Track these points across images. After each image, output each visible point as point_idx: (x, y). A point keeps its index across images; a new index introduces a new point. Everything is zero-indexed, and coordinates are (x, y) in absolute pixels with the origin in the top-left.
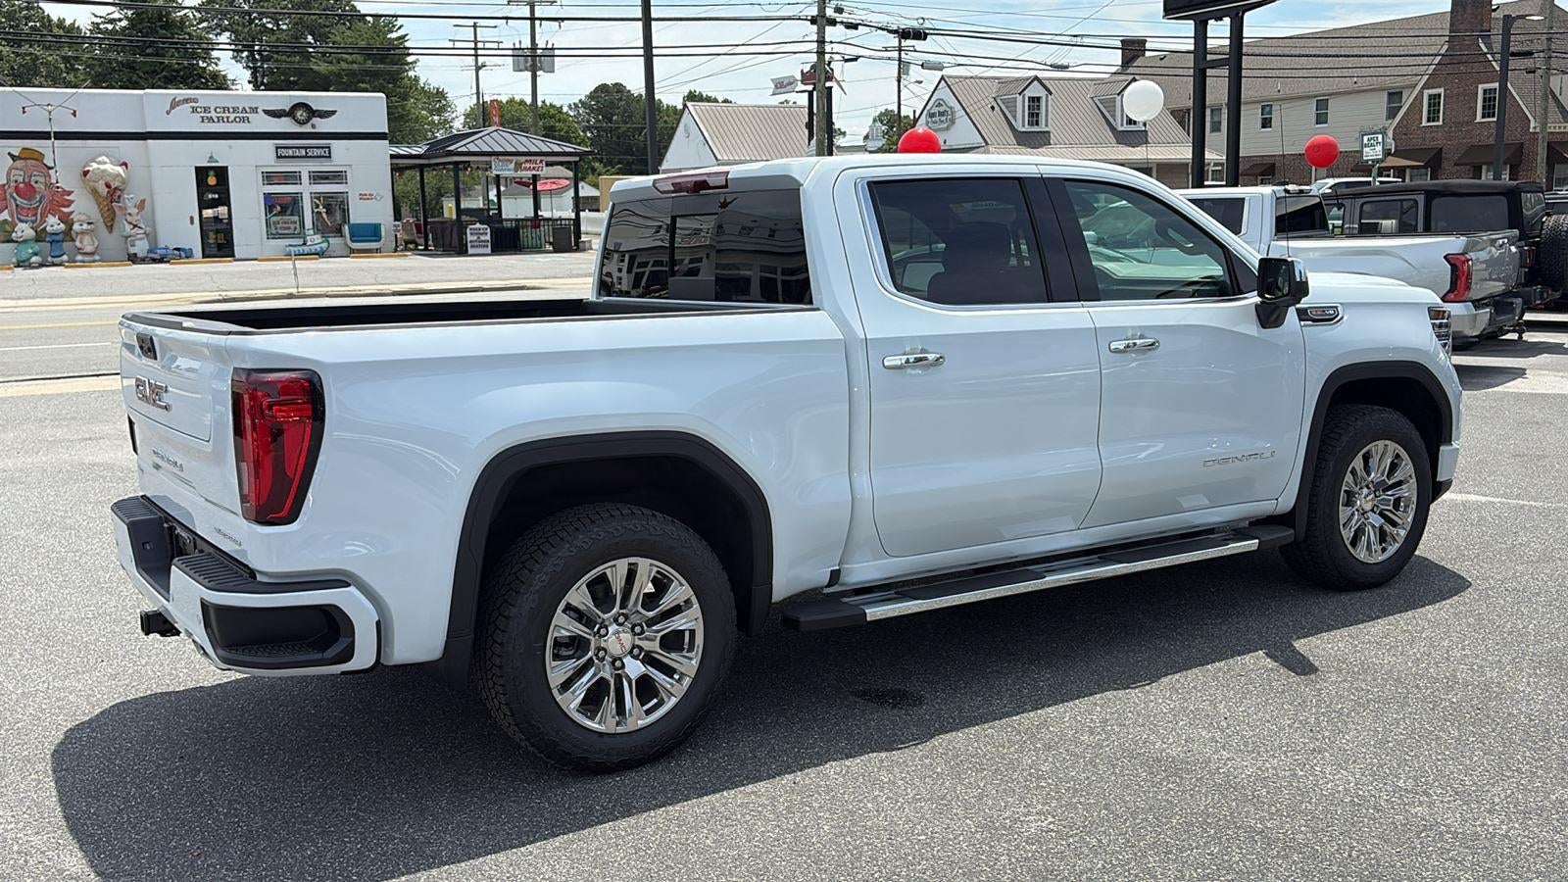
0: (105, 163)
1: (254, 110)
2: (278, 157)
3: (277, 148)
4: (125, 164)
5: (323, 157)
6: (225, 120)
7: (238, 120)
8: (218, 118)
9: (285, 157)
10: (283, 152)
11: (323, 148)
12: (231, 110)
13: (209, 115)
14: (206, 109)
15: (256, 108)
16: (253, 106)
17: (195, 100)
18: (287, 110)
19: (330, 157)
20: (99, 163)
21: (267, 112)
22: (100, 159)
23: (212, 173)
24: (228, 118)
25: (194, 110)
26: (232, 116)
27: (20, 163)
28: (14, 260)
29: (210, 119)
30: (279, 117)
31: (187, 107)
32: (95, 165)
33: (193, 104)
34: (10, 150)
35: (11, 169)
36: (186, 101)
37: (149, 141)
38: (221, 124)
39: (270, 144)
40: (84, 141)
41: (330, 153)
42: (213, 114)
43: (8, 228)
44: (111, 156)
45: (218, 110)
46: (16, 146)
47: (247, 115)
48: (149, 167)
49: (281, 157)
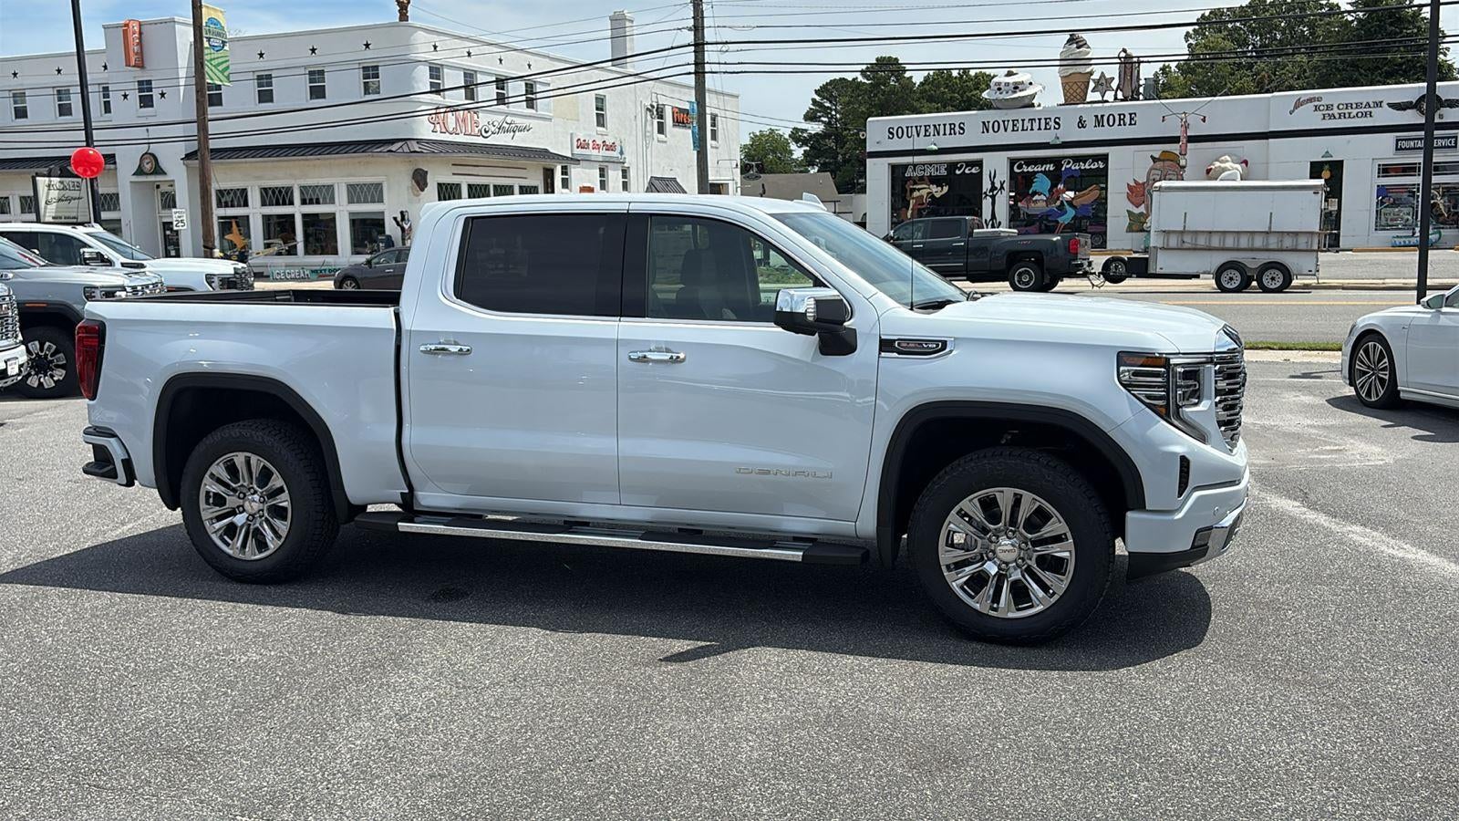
0: (1227, 161)
1: (1379, 104)
2: (1397, 149)
3: (1397, 141)
4: (1246, 162)
5: (1449, 147)
6: (1347, 116)
7: (1360, 115)
8: (1340, 114)
9: (1406, 149)
10: (1404, 144)
11: (1448, 138)
12: (1354, 106)
13: (1331, 112)
14: (1329, 107)
15: (1381, 102)
16: (1378, 100)
17: (1319, 99)
18: (1414, 102)
19: (1456, 147)
20: (1222, 162)
21: (1391, 105)
22: (1223, 158)
23: (1327, 167)
24: (1350, 114)
25: (1317, 109)
26: (1354, 112)
27: (1159, 164)
28: (1143, 247)
29: (1332, 117)
30: (1405, 109)
31: (1311, 106)
32: (1217, 164)
33: (1316, 103)
34: (1151, 153)
35: (1151, 169)
36: (1310, 100)
37: (1270, 140)
38: (1343, 120)
39: (1391, 137)
40: (1213, 143)
41: (1456, 143)
42: (1336, 111)
43: (1142, 219)
44: (1235, 155)
45: (1341, 107)
46: (1157, 150)
47: (1370, 110)
48: (1267, 163)
49: (1401, 149)
